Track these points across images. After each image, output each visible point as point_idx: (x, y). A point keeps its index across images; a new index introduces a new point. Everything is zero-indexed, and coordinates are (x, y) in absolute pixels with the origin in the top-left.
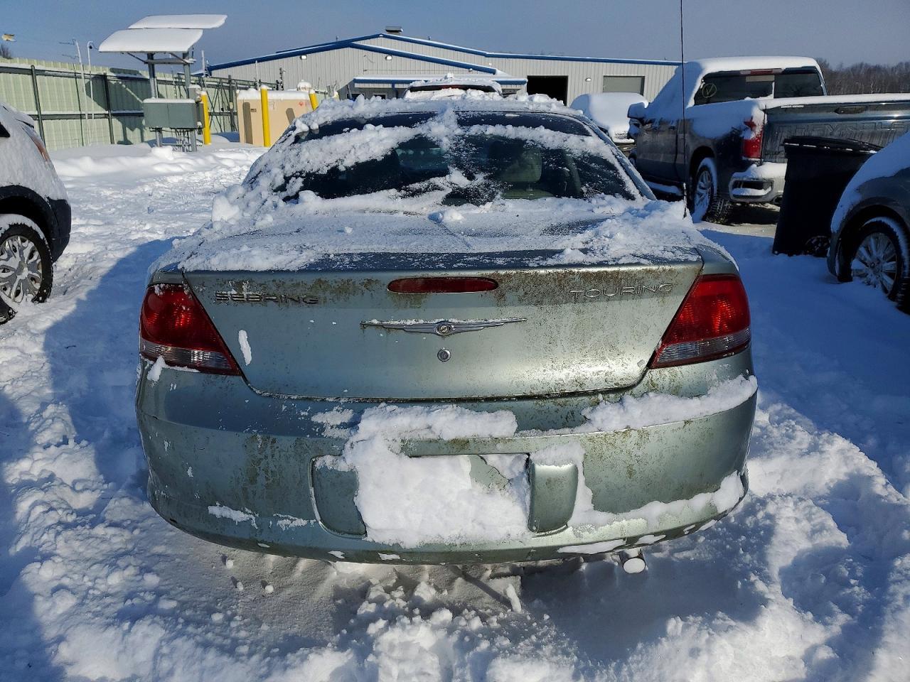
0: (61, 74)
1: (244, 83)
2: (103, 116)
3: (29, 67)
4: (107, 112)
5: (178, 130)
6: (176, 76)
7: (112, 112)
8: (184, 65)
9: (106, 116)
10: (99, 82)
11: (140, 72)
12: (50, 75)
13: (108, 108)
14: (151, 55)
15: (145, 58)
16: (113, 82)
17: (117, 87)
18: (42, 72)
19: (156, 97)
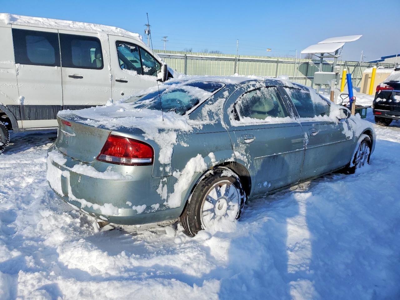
0: (289, 62)
1: (387, 65)
2: (304, 78)
3: (276, 60)
4: (306, 77)
5: (327, 85)
6: (345, 62)
7: (308, 77)
8: (335, 58)
9: (305, 78)
10: (305, 65)
11: (326, 61)
12: (284, 63)
13: (306, 75)
14: (322, 54)
15: (320, 56)
16: (312, 65)
17: (313, 67)
18: (281, 62)
19: (320, 71)
